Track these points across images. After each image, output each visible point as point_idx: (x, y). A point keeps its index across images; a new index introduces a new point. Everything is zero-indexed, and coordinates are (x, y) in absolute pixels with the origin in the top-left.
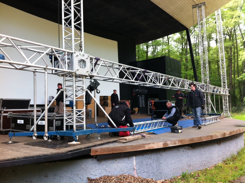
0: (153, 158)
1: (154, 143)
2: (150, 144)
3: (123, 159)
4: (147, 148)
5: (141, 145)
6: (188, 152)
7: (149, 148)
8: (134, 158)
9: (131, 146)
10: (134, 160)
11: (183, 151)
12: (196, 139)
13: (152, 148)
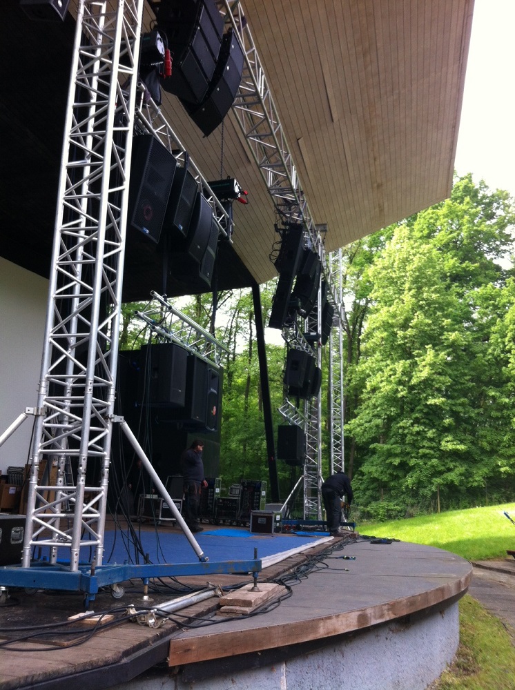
0: (325, 665)
1: (338, 615)
2: (329, 618)
3: (254, 674)
4: (322, 632)
5: (309, 621)
6: (395, 640)
7: (328, 634)
8: (283, 668)
9: (284, 626)
10: (283, 678)
11: (387, 639)
12: (419, 598)
13: (335, 631)
